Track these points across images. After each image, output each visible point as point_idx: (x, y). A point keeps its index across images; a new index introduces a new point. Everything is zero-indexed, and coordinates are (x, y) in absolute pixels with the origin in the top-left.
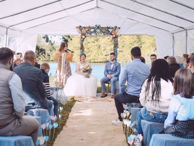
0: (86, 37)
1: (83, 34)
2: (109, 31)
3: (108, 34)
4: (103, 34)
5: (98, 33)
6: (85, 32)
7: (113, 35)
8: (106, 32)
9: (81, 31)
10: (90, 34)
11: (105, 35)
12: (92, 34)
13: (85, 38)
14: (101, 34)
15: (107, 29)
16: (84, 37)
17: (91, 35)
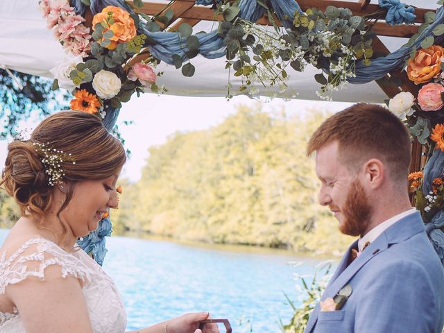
0: (130, 87)
1: (99, 58)
2: (380, 51)
3: (362, 78)
4: (311, 70)
5: (267, 55)
6: (127, 36)
7: (415, 89)
8: (345, 50)
9: (87, 24)
10: (176, 61)
11: (336, 79)
12: (198, 61)
13: (124, 94)
14: (297, 66)
15: (357, 20)
16: (107, 84)
17: (189, 71)
